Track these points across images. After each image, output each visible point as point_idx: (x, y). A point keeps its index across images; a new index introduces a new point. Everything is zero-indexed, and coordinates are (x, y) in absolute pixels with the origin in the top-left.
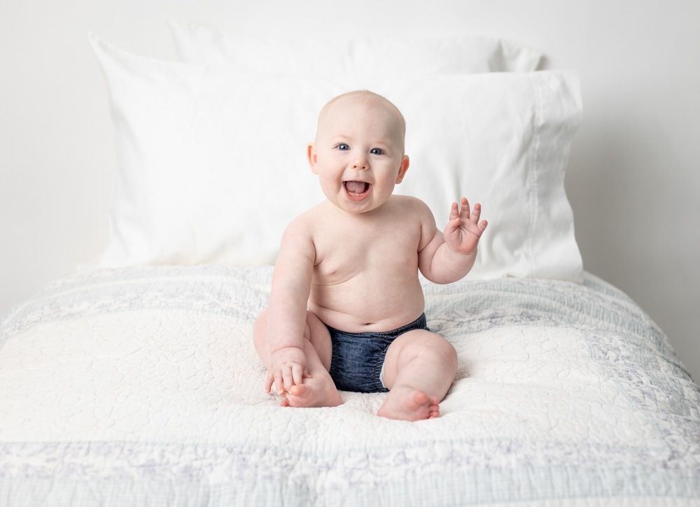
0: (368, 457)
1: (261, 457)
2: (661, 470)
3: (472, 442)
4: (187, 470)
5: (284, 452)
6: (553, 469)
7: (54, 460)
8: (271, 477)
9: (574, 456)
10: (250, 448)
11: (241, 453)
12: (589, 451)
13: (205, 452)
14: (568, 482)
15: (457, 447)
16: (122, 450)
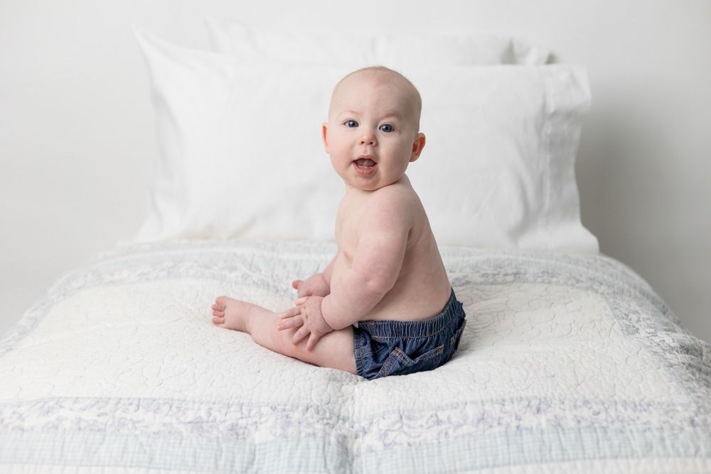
0: (401, 418)
1: (304, 414)
2: (689, 429)
3: (503, 403)
4: (233, 428)
5: (325, 412)
6: (582, 431)
7: (106, 414)
8: (314, 435)
9: (603, 416)
10: (293, 405)
11: (284, 410)
12: (616, 410)
13: (250, 411)
14: (598, 444)
15: (487, 407)
16: (171, 407)
